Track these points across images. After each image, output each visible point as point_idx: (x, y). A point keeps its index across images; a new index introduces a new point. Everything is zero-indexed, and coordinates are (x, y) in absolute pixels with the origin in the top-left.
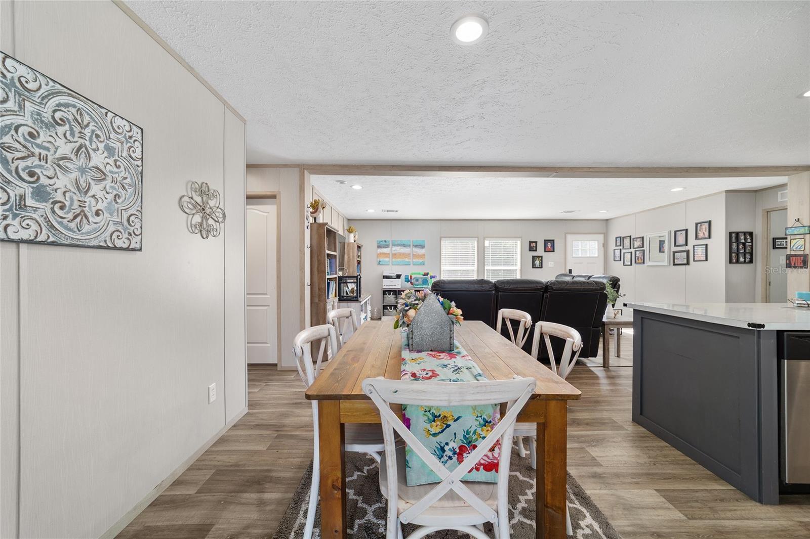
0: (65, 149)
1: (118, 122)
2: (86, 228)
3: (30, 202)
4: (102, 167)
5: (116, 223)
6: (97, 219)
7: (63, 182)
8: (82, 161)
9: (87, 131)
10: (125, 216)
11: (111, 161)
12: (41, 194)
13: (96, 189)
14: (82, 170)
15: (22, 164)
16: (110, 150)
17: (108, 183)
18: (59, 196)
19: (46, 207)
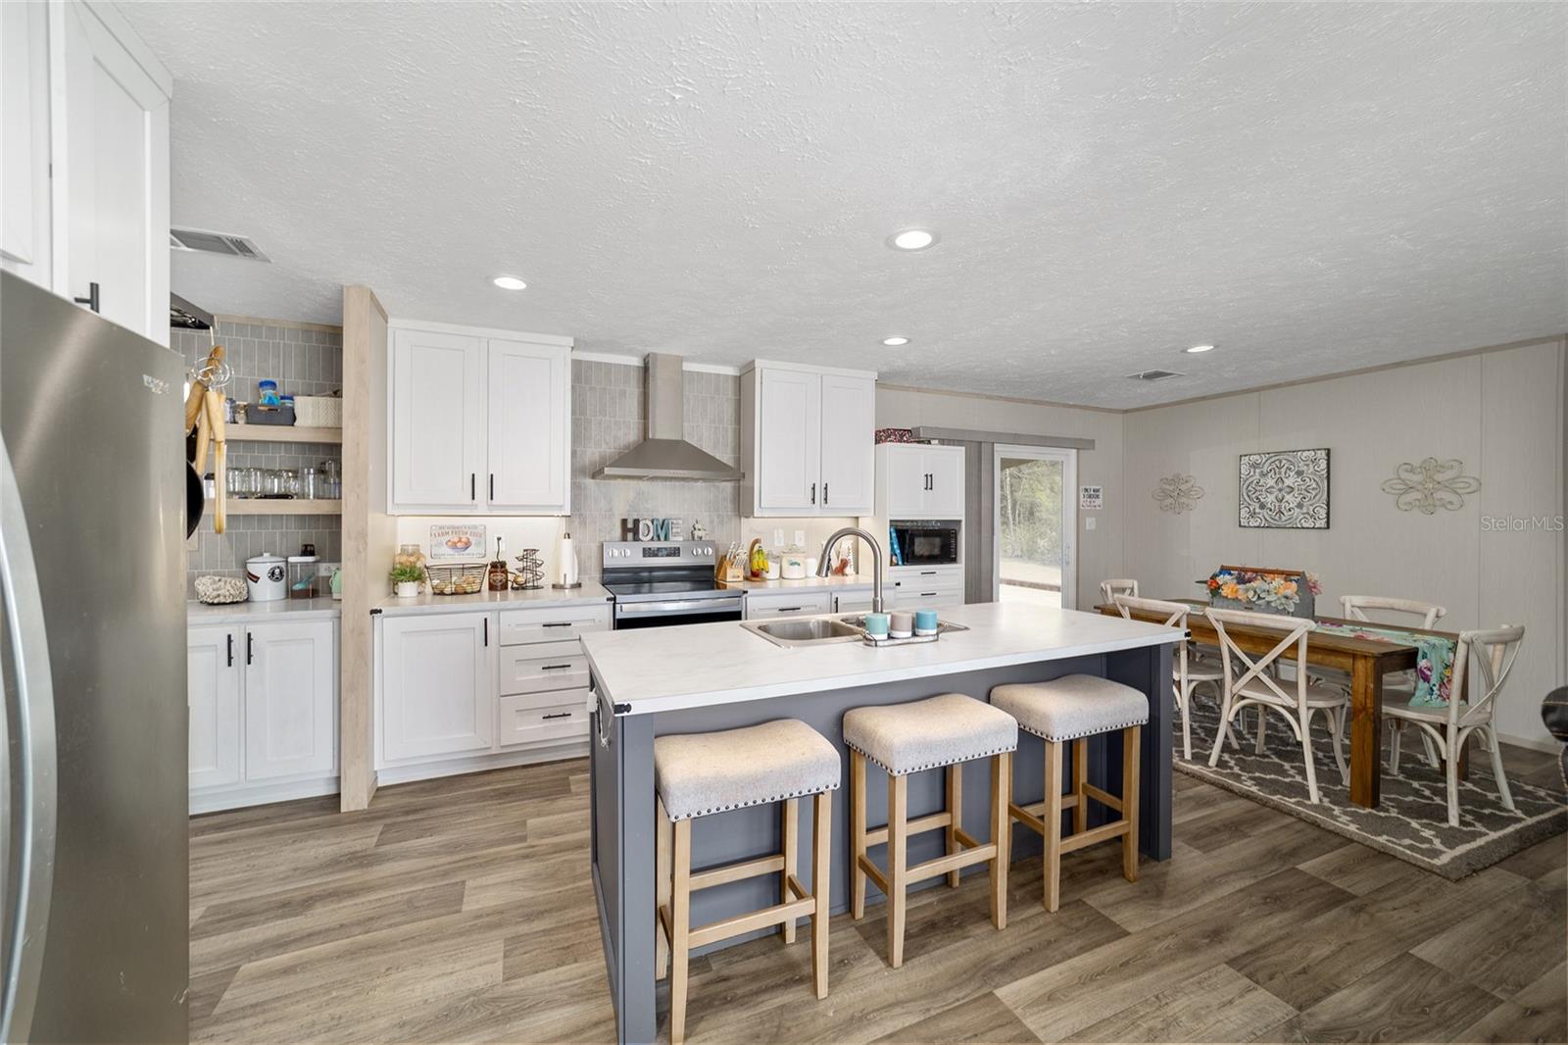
0: (1271, 482)
1: (1305, 454)
2: (1284, 518)
3: (1257, 510)
4: (1291, 485)
5: (1303, 514)
6: (1290, 513)
7: (1271, 498)
8: (1280, 485)
9: (1283, 470)
10: (1311, 508)
11: (1299, 480)
12: (1262, 506)
13: (1288, 497)
14: (1280, 490)
15: (1254, 496)
16: (1299, 473)
17: (1296, 493)
18: (1269, 506)
19: (1264, 512)
